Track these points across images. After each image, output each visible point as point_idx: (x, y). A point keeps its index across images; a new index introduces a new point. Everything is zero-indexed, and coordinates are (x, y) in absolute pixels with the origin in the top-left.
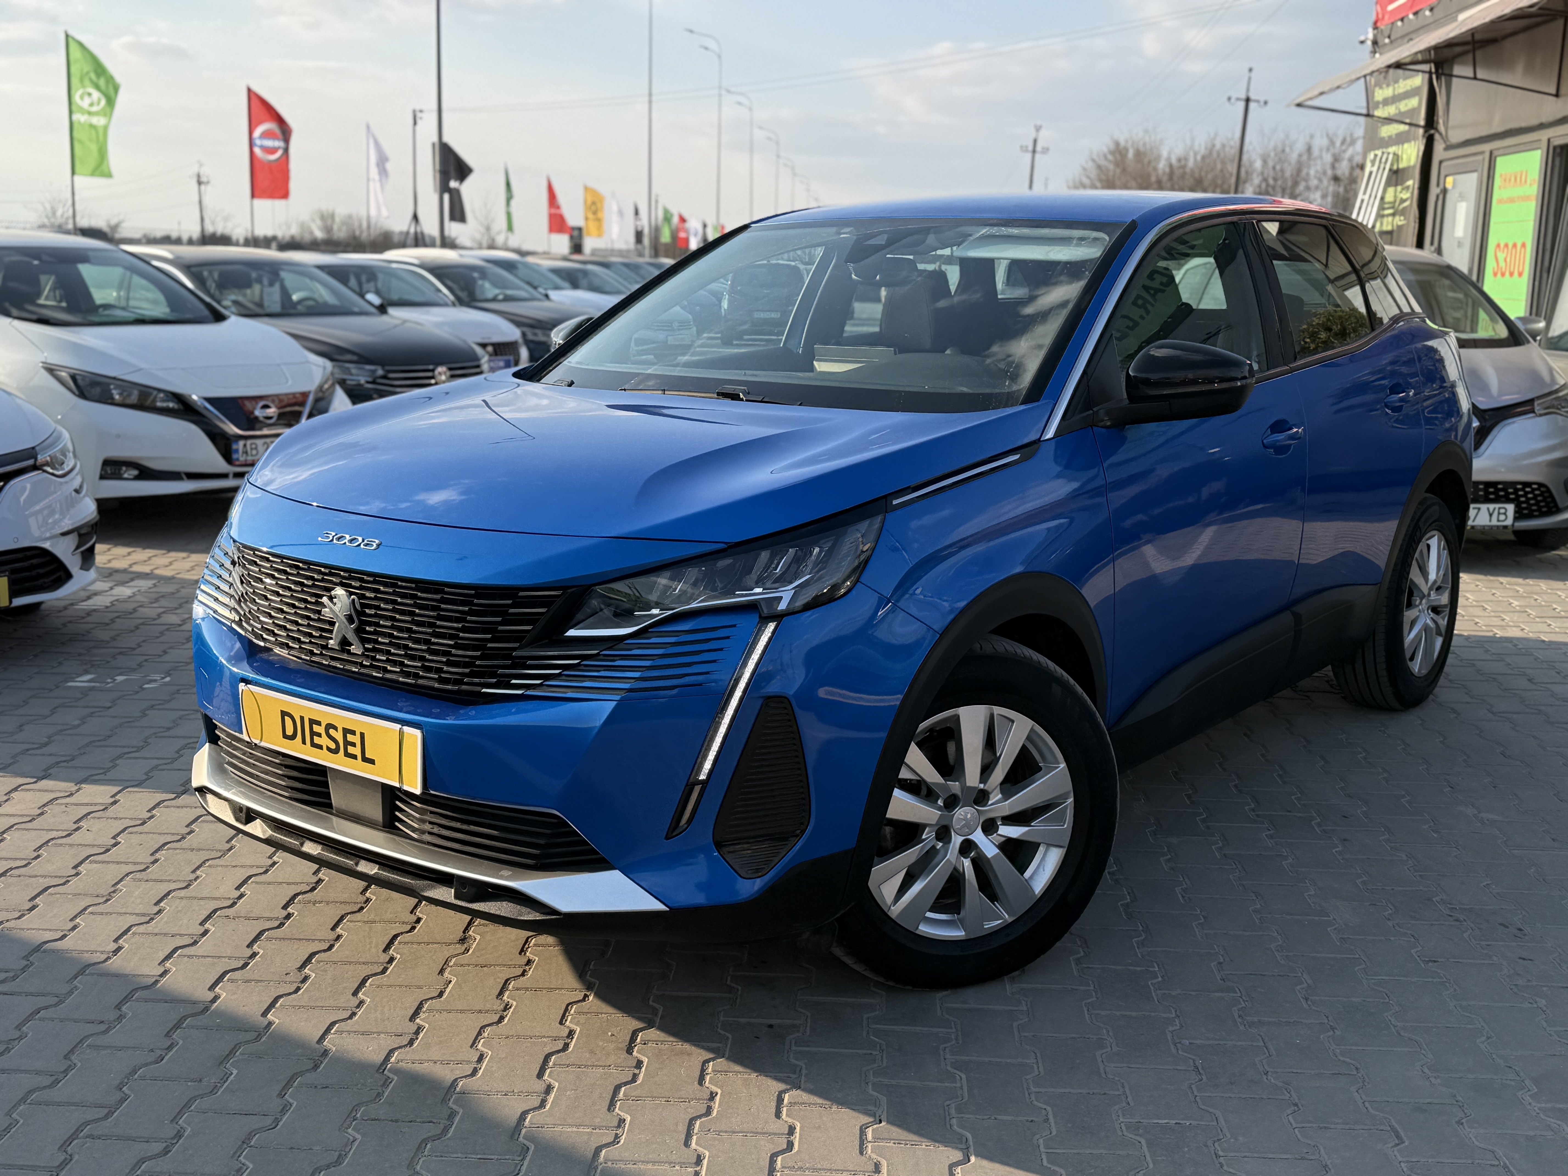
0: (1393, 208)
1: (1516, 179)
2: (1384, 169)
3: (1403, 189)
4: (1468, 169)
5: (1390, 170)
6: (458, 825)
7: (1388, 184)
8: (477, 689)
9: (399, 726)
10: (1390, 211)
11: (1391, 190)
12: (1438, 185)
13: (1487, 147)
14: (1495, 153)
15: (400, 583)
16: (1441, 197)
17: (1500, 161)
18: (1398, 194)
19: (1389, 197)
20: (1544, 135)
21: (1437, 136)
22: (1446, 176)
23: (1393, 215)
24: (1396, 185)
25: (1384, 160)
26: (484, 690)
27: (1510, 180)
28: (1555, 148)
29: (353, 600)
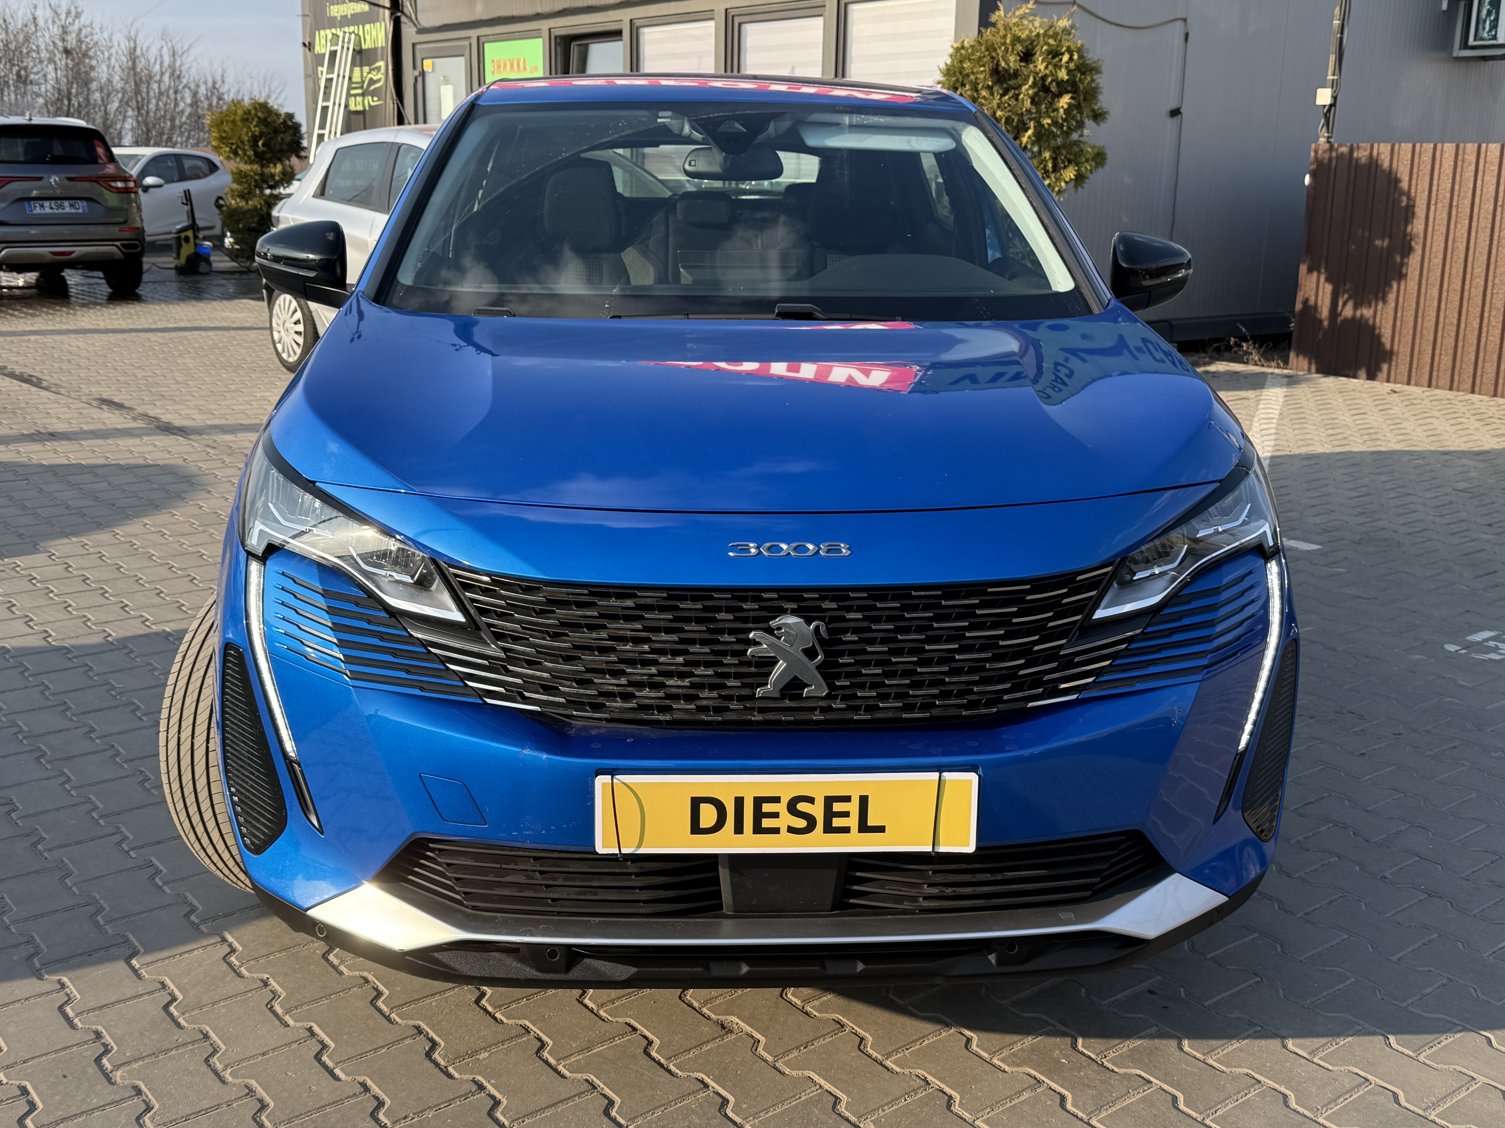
0: (362, 87)
1: (512, 66)
2: (348, 49)
3: (371, 70)
4: (455, 54)
5: (354, 50)
6: (987, 877)
7: (353, 64)
8: (1021, 705)
9: (936, 775)
10: (359, 91)
11: (357, 70)
12: (414, 68)
13: (474, 33)
14: (482, 39)
15: (913, 593)
16: (420, 79)
17: (490, 49)
18: (365, 74)
19: (356, 78)
20: (545, 25)
21: (403, 19)
22: (422, 60)
23: (363, 95)
24: (361, 66)
25: (346, 40)
26: (1030, 705)
27: (505, 66)
28: (556, 37)
29: (817, 628)
